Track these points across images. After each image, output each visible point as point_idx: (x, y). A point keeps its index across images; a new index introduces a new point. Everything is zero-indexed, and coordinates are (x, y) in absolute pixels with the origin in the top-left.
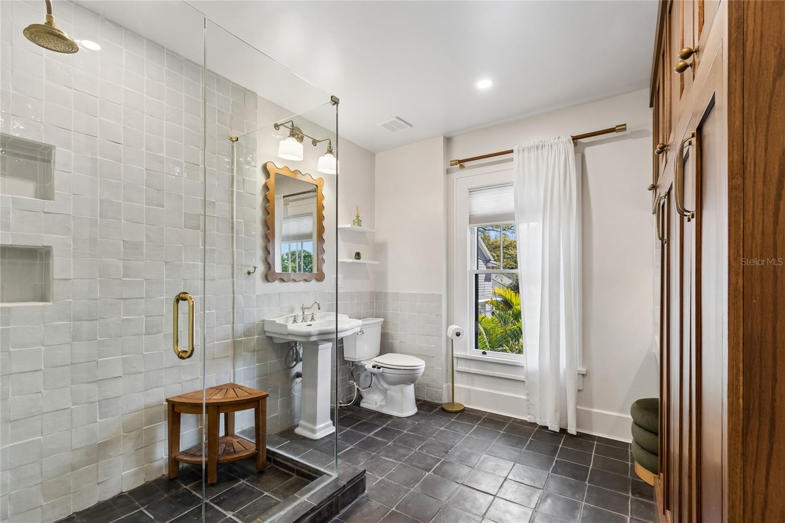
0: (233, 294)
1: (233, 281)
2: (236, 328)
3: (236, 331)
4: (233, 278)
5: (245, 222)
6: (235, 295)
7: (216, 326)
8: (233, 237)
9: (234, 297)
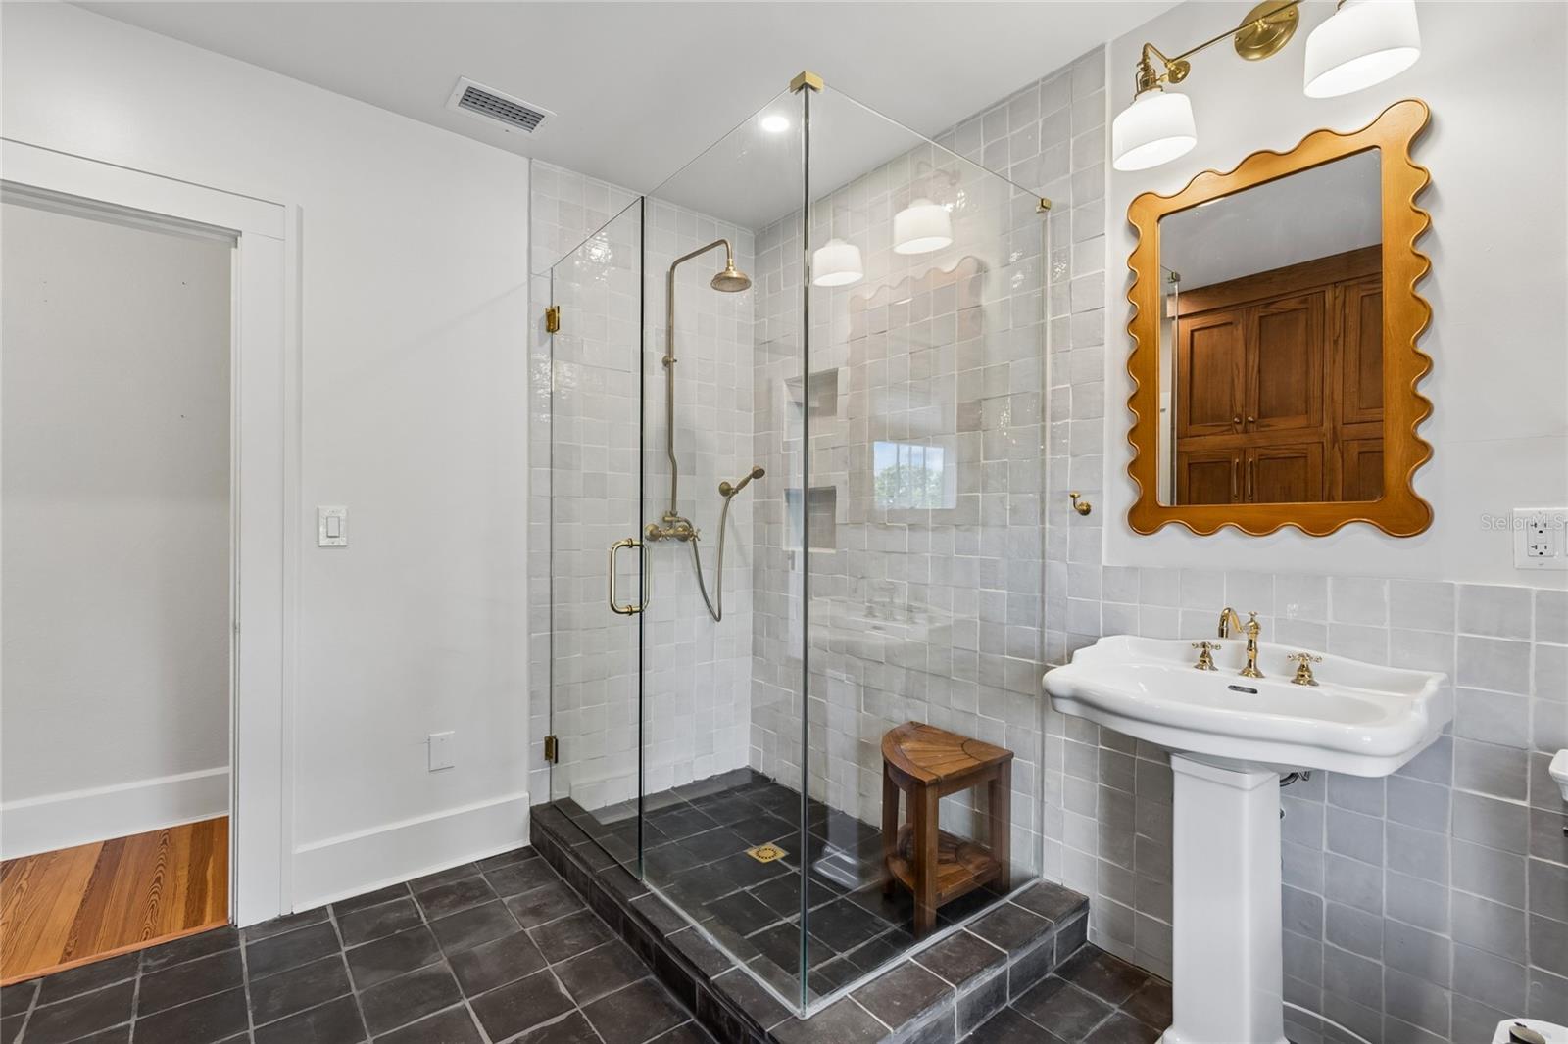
0: (1043, 558)
1: (1044, 528)
2: (1048, 638)
3: (1049, 645)
4: (1043, 522)
5: (1072, 386)
6: (1047, 561)
7: (1008, 624)
8: (1043, 428)
9: (1043, 566)
